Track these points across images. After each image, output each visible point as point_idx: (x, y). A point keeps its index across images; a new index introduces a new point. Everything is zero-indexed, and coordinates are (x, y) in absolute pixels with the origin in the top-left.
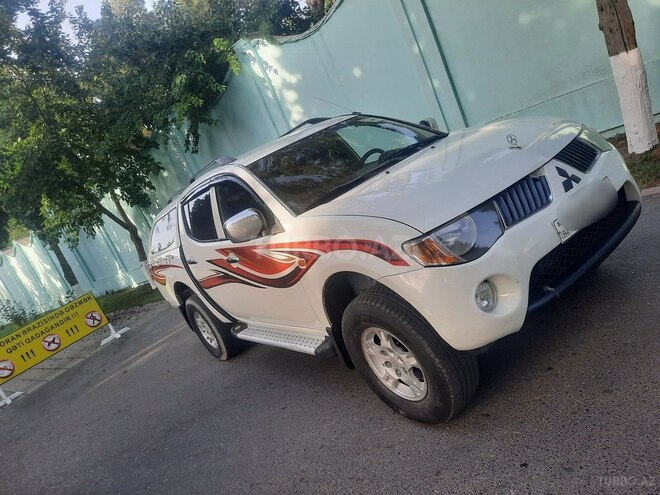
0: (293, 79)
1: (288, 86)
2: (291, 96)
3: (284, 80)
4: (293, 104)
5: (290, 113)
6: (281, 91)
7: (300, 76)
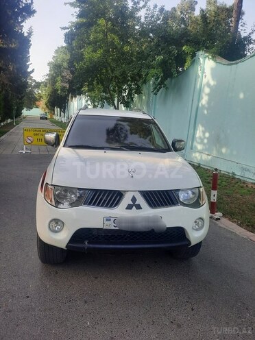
0: (212, 83)
1: (208, 85)
2: (207, 90)
3: (208, 81)
4: (206, 95)
5: (202, 98)
6: (204, 86)
7: (215, 83)
